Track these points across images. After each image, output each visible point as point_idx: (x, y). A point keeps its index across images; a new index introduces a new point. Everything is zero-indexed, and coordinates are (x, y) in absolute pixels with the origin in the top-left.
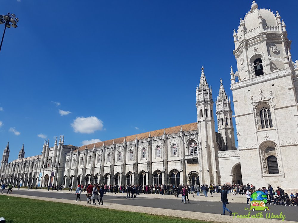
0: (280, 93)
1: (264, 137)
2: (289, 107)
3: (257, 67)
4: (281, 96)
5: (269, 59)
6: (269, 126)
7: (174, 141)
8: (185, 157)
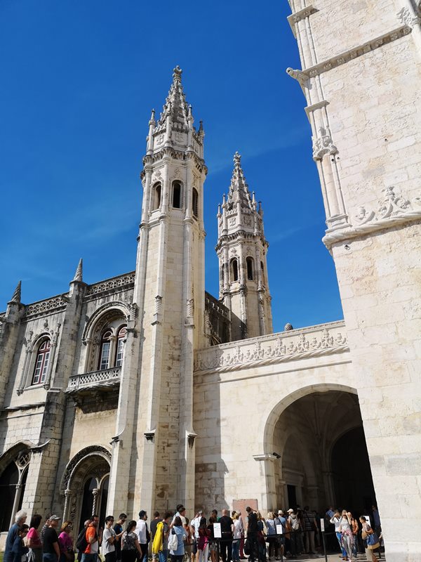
7: (46, 325)
8: (70, 385)
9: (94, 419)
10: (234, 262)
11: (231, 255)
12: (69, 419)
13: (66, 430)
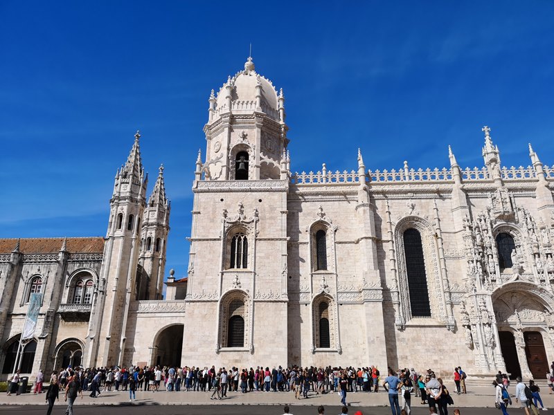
0: (268, 215)
1: (232, 282)
2: (277, 239)
3: (240, 165)
4: (268, 221)
5: (261, 159)
6: (242, 266)
7: (39, 270)
8: (60, 308)
9: (72, 325)
10: (150, 239)
11: (148, 235)
12: (56, 323)
13: (55, 329)
